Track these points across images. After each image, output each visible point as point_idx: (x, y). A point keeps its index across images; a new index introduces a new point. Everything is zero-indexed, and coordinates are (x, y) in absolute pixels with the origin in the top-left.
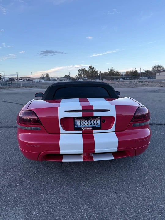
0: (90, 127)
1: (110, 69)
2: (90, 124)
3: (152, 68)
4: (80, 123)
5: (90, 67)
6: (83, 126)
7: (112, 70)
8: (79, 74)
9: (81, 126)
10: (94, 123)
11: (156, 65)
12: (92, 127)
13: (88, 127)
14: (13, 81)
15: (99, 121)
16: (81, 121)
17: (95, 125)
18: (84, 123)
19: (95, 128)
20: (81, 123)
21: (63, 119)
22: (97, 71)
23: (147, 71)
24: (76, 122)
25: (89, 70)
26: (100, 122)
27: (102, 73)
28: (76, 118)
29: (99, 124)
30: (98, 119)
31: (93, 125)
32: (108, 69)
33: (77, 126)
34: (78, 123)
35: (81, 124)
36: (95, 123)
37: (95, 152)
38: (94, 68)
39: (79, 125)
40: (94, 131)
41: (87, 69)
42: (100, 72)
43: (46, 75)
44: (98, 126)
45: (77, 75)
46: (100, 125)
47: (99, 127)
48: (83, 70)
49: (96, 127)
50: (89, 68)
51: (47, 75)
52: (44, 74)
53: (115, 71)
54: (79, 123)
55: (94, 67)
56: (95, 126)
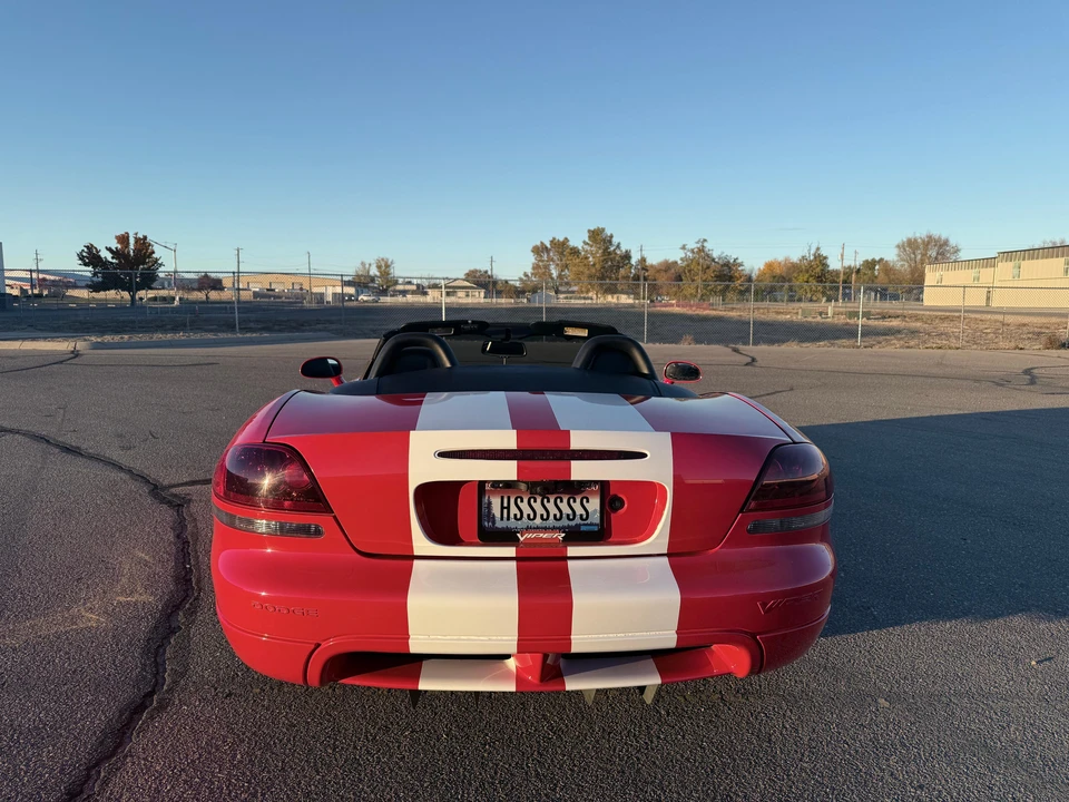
0: (554, 529)
1: (692, 245)
2: (552, 517)
3: (898, 246)
4: (508, 508)
5: (596, 235)
6: (520, 524)
7: (702, 250)
8: (536, 267)
9: (512, 524)
10: (570, 512)
11: (920, 233)
12: (561, 529)
13: (545, 529)
14: (215, 288)
15: (594, 504)
16: (512, 501)
17: (578, 521)
18: (527, 510)
19: (577, 535)
20: (514, 510)
21: (426, 491)
22: (627, 256)
23: (870, 264)
24: (490, 503)
25: (586, 247)
26: (598, 508)
27: (652, 266)
28: (488, 487)
29: (595, 518)
30: (592, 493)
31: (565, 522)
32: (684, 248)
33: (494, 523)
34: (496, 510)
35: (512, 516)
36: (578, 513)
37: (574, 649)
38: (615, 241)
39: (502, 519)
40: (572, 551)
41: (579, 245)
42: (643, 260)
43: (379, 267)
44: (591, 524)
45: (529, 271)
46: (598, 521)
47: (596, 529)
48: (561, 246)
49: (583, 528)
50: (587, 240)
51: (385, 267)
52: (367, 262)
53: (715, 255)
54: (503, 508)
55: (611, 236)
56: (578, 526)
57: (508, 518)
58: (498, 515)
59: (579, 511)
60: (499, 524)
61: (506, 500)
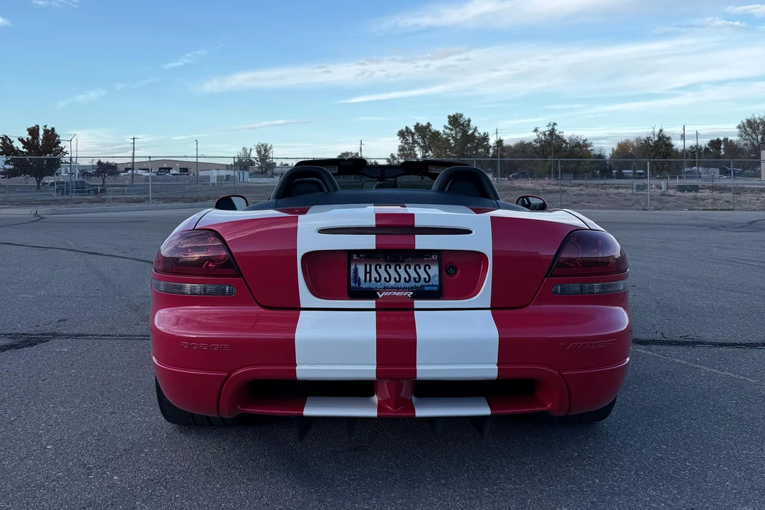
0: (404, 289)
1: (544, 128)
2: (402, 280)
4: (370, 273)
5: (455, 121)
6: (378, 285)
7: (552, 132)
8: (402, 149)
9: (373, 285)
10: (416, 276)
12: (409, 289)
13: (398, 289)
14: (111, 174)
15: (434, 271)
16: (373, 267)
17: (422, 283)
18: (384, 275)
19: (421, 294)
20: (374, 274)
21: (310, 257)
22: (485, 138)
24: (356, 270)
25: (448, 131)
26: (437, 273)
28: (355, 257)
29: (436, 281)
30: (433, 261)
31: (412, 284)
32: (536, 130)
33: (359, 284)
34: (361, 275)
35: (373, 279)
36: (422, 277)
37: (419, 375)
38: (473, 124)
39: (365, 281)
40: (418, 304)
41: (441, 130)
42: (500, 142)
43: (259, 152)
44: (433, 286)
45: (396, 153)
46: (437, 283)
47: (436, 289)
48: (423, 130)
49: (426, 289)
50: (447, 125)
51: (264, 151)
52: (248, 148)
53: (566, 137)
54: (366, 273)
55: (469, 121)
56: (423, 286)
57: (370, 281)
58: (362, 278)
59: (423, 275)
60: (364, 285)
61: (368, 267)
